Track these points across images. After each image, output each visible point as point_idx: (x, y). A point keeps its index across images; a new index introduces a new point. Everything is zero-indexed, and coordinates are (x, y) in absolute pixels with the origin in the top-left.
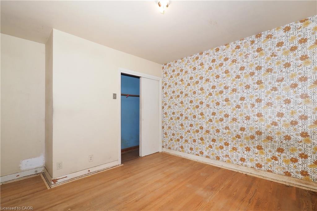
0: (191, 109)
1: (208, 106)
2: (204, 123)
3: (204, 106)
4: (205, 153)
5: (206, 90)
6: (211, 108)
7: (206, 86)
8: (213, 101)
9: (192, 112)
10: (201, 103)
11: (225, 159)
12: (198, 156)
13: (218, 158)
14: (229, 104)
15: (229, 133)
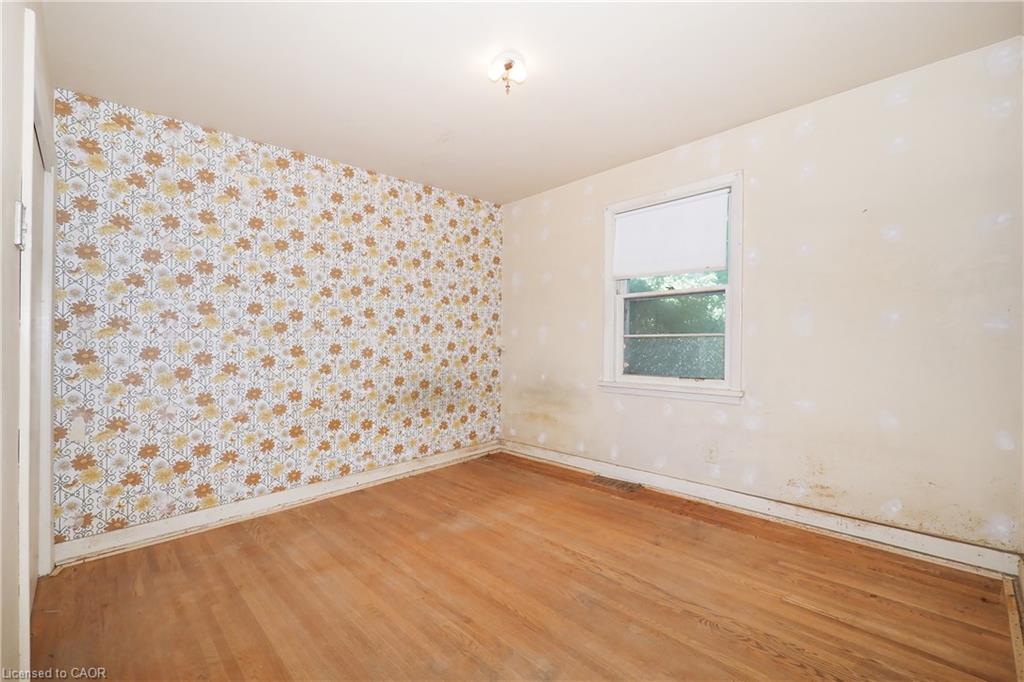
0: (255, 334)
1: (318, 326)
2: (304, 378)
3: (306, 324)
4: (307, 472)
5: (313, 276)
6: (327, 333)
7: (313, 265)
8: (333, 313)
9: (259, 344)
10: (296, 316)
11: (363, 464)
12: (282, 492)
13: (345, 470)
14: (374, 324)
15: (372, 395)
